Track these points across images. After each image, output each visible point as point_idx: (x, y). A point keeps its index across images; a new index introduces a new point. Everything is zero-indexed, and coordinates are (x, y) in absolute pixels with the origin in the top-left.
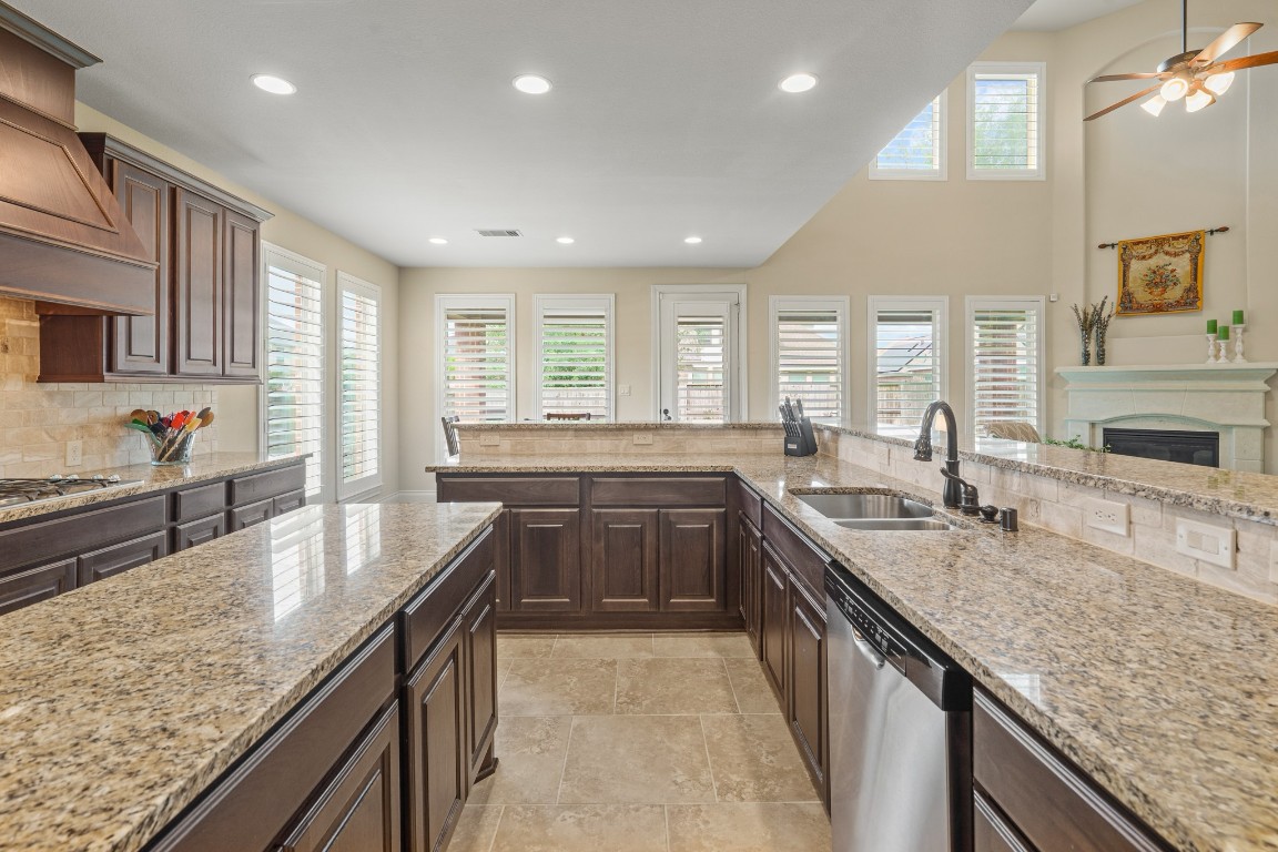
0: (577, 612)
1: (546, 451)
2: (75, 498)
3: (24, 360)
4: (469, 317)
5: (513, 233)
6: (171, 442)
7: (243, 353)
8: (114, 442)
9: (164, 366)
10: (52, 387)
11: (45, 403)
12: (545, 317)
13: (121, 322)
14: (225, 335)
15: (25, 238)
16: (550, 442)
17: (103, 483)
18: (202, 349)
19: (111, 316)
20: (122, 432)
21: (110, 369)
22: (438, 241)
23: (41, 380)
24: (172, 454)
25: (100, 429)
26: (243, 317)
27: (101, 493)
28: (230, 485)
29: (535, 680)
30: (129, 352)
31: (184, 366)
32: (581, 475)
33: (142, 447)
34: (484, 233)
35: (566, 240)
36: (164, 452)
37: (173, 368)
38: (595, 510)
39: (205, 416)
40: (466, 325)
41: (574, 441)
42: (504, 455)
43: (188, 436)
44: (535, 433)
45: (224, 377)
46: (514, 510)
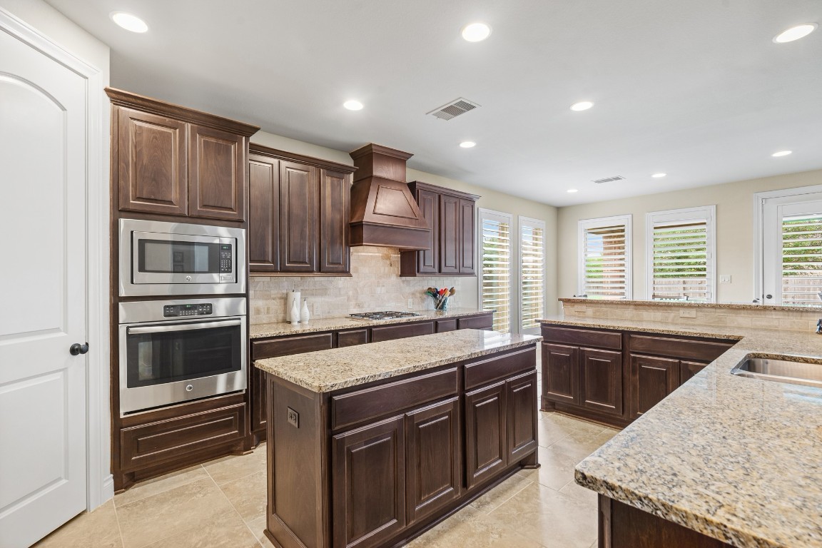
0: (620, 416)
1: (615, 317)
2: (404, 319)
3: (396, 269)
4: (613, 232)
5: (617, 179)
6: (440, 301)
7: (468, 262)
8: (423, 300)
9: (436, 270)
10: (404, 278)
11: (402, 284)
12: (655, 228)
13: (422, 253)
14: (460, 254)
15: (391, 227)
16: (619, 311)
17: (413, 315)
18: (451, 261)
19: (418, 251)
20: (425, 296)
21: (418, 272)
22: (572, 191)
23: (400, 276)
24: (441, 307)
25: (418, 295)
26: (467, 246)
27: (412, 319)
28: (458, 321)
29: (581, 442)
30: (424, 265)
31: (444, 269)
32: (622, 332)
33: (431, 303)
34: (598, 182)
35: (659, 175)
36: (438, 305)
37: (440, 271)
38: (632, 355)
39: (452, 291)
40: (610, 237)
41: (634, 312)
42: (588, 317)
43: (446, 299)
44: (607, 306)
45: (460, 274)
46: (581, 348)
